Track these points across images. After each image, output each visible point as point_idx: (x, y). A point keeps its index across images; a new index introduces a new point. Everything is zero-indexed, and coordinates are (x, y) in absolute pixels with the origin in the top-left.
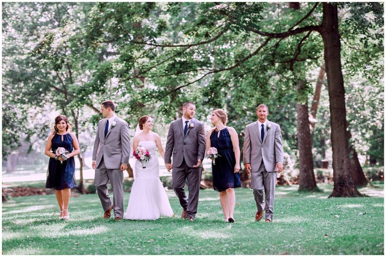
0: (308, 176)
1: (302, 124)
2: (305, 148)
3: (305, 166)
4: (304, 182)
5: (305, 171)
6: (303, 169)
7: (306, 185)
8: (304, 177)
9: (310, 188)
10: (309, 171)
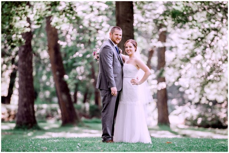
0: (28, 112)
1: (24, 52)
2: (27, 79)
3: (25, 100)
4: (23, 119)
5: (25, 105)
6: (23, 104)
7: (25, 121)
8: (23, 112)
9: (30, 125)
10: (29, 105)
